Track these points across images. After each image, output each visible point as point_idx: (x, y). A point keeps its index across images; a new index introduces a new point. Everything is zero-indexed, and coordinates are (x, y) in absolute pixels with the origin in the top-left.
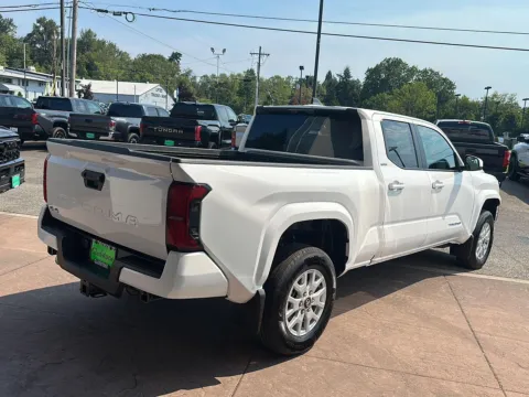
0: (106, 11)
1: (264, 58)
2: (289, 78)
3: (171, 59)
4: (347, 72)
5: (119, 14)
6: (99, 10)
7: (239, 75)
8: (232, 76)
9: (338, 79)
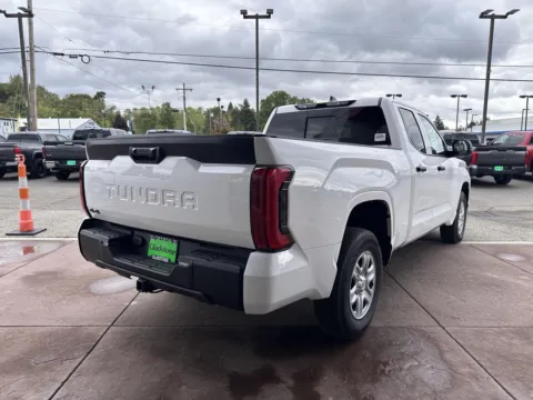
0: (62, 55)
1: (188, 92)
2: (200, 109)
3: (96, 98)
4: (246, 103)
5: (75, 57)
6: (55, 54)
7: (158, 108)
8: (152, 109)
9: (239, 108)
